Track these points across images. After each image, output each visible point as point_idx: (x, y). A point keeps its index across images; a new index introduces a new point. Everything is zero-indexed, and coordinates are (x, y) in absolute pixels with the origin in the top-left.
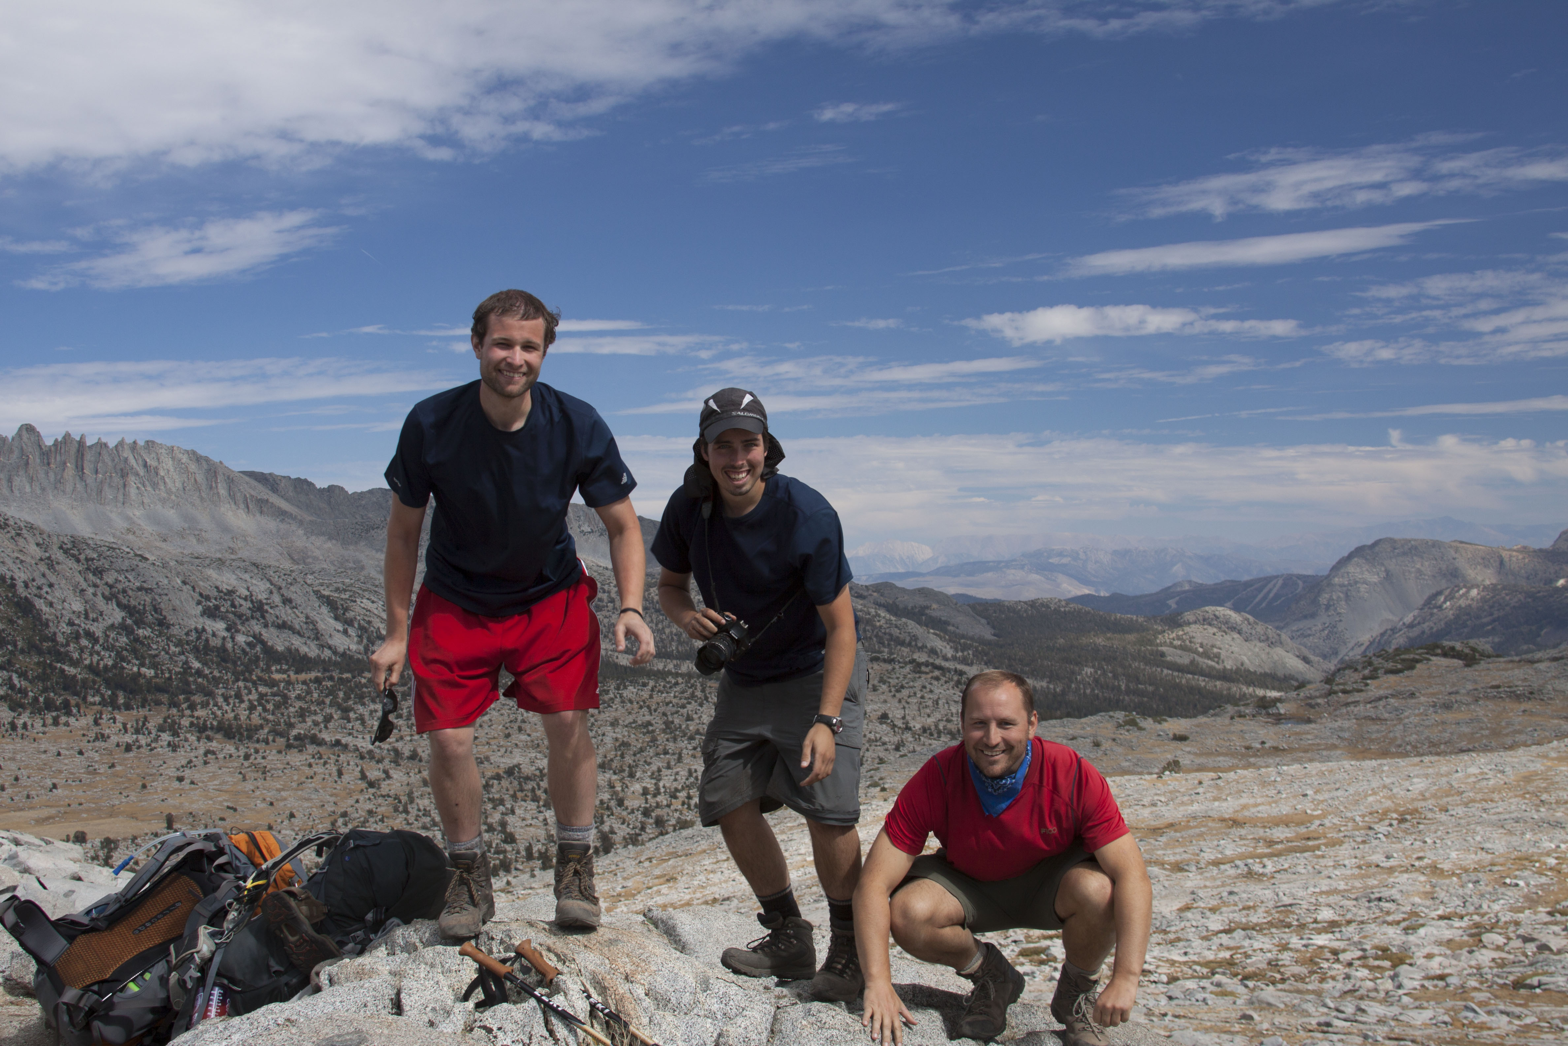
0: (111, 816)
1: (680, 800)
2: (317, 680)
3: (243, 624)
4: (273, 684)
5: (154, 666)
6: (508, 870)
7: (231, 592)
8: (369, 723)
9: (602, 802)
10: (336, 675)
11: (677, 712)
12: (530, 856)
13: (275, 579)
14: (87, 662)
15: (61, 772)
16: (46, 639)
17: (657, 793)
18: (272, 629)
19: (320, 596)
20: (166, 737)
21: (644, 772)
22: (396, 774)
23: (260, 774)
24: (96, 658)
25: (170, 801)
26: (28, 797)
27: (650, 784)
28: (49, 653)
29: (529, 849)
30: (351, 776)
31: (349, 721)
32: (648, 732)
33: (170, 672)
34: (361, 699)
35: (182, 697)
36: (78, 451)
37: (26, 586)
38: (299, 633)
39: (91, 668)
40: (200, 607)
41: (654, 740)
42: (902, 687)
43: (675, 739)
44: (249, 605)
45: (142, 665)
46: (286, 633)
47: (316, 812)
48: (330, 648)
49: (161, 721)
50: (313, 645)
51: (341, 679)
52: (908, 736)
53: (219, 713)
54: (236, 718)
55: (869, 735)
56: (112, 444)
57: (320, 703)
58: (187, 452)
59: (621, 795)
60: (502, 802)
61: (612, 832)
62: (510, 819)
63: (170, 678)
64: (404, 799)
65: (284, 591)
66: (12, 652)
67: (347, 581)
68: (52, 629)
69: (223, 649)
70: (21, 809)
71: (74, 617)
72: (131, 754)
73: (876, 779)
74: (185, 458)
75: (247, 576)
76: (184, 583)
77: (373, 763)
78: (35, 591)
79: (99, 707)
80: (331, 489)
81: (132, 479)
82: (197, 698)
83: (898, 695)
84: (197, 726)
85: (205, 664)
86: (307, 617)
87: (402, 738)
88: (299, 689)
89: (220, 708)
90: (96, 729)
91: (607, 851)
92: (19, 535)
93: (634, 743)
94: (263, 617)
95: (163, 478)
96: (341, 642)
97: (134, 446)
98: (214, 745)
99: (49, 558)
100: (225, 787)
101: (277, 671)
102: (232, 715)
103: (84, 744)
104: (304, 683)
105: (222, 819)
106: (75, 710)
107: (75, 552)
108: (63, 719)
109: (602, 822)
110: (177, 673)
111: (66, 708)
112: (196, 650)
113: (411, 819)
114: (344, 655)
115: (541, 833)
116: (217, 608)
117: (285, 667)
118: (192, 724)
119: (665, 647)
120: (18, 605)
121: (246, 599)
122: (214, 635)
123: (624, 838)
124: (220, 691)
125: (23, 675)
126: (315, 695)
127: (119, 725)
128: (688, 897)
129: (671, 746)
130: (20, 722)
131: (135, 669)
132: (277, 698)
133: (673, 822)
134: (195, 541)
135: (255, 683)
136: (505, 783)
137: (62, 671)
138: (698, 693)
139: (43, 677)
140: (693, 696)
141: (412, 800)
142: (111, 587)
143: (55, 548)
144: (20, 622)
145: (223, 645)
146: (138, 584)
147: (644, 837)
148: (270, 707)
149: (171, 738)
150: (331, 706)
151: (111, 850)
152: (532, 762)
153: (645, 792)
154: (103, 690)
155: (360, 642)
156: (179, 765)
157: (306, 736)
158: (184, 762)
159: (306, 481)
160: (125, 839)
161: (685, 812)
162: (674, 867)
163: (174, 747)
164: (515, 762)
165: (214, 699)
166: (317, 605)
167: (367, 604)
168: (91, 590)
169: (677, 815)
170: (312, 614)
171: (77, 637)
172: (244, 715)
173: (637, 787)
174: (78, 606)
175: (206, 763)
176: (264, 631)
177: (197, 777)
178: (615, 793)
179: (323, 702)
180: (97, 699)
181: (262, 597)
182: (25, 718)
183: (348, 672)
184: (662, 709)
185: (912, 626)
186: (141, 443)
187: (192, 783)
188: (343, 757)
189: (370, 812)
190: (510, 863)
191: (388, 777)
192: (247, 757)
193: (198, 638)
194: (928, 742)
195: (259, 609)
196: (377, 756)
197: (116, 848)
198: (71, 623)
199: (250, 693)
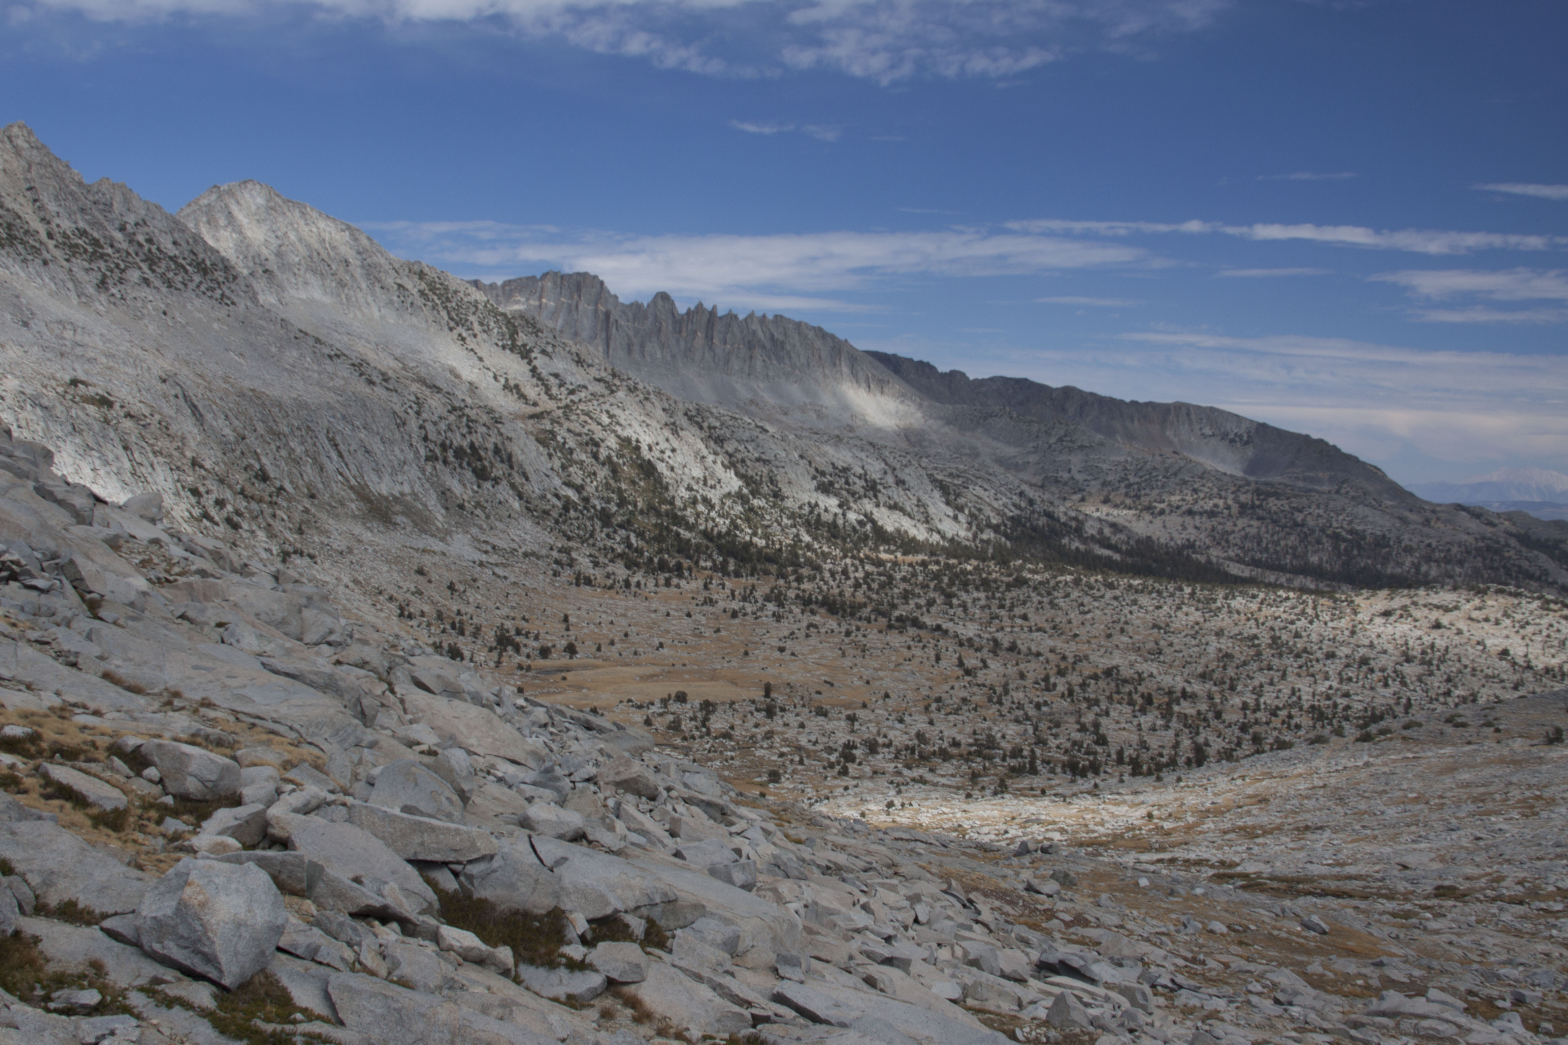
0: (712, 679)
1: (1280, 719)
2: (924, 564)
3: (855, 501)
4: (879, 563)
5: (766, 536)
6: (1096, 772)
7: (845, 470)
8: (971, 610)
9: (1199, 713)
10: (942, 559)
11: (1285, 628)
12: (1120, 760)
13: (891, 460)
14: (702, 527)
15: (668, 632)
16: (664, 501)
17: (1257, 709)
18: (883, 510)
19: (933, 481)
20: (771, 607)
21: (1246, 686)
22: (994, 665)
23: (859, 652)
24: (710, 524)
25: (770, 671)
26: (635, 653)
27: (1250, 699)
28: (667, 515)
29: (1120, 753)
30: (948, 662)
31: (951, 607)
32: (1254, 646)
33: (781, 543)
34: (965, 585)
35: (790, 569)
36: (709, 321)
37: (650, 449)
38: (909, 515)
39: (706, 534)
40: (815, 483)
41: (1259, 654)
42: (1527, 623)
43: (1280, 655)
44: (863, 483)
45: (755, 534)
46: (897, 515)
47: (911, 695)
48: (939, 532)
49: (768, 591)
50: (922, 528)
51: (947, 564)
52: (1529, 676)
53: (825, 588)
54: (841, 594)
55: (1486, 671)
56: (741, 317)
57: (925, 586)
58: (813, 328)
59: (1219, 707)
60: (1097, 702)
61: (1207, 744)
62: (1104, 721)
63: (780, 550)
64: (999, 690)
65: (898, 473)
66: (632, 513)
67: (961, 467)
68: (672, 492)
69: (834, 525)
70: (627, 665)
71: (693, 483)
72: (737, 621)
73: (1490, 718)
74: (811, 335)
75: (863, 455)
76: (801, 457)
77: (971, 651)
78: (657, 454)
79: (709, 572)
80: (954, 374)
81: (758, 352)
82: (805, 571)
83: (1522, 632)
84: (803, 598)
85: (815, 538)
86: (919, 500)
87: (1002, 629)
88: (905, 570)
89: (826, 583)
90: (705, 594)
91: (1200, 764)
92: (647, 399)
93: (1238, 655)
94: (876, 496)
95: (788, 353)
96: (950, 528)
97: (763, 319)
98: (817, 619)
99: (674, 424)
100: (824, 662)
101: (885, 551)
102: (836, 591)
103: (692, 607)
104: (911, 565)
105: (818, 693)
106: (686, 573)
107: (699, 419)
108: (675, 581)
109: (1198, 733)
110: (787, 546)
111: (678, 570)
112: (808, 524)
113: (1005, 711)
114: (952, 540)
115: (1134, 738)
116: (831, 484)
117: (893, 548)
118: (797, 596)
119: (1278, 559)
120: (641, 467)
121: (860, 477)
122: (826, 510)
123: (1219, 752)
124: (828, 566)
125: (640, 535)
126: (920, 578)
127: (728, 591)
128: (1279, 821)
129: (1276, 662)
130: (634, 580)
131: (748, 538)
132: (883, 578)
133: (1271, 740)
134: (814, 416)
135: (861, 561)
136: (1102, 684)
137: (678, 534)
138: (1309, 611)
139: (659, 539)
140: (1303, 612)
141: (1006, 692)
142: (731, 455)
143: (680, 414)
144: (642, 483)
145: (834, 521)
146: (756, 455)
147: (1239, 753)
148: (875, 586)
149: (775, 609)
150: (935, 590)
151: (709, 713)
152: (1132, 665)
153: (1245, 706)
154: (715, 556)
155: (969, 529)
156: (781, 635)
157: (907, 618)
158: (787, 633)
159: (928, 365)
160: (723, 703)
161: (1284, 732)
162: (1268, 788)
163: (778, 617)
164: (1114, 663)
165: (821, 573)
166: (929, 488)
167: (979, 491)
168: (711, 458)
169: (1275, 733)
170: (925, 498)
171: (694, 502)
172: (848, 592)
173: (1237, 701)
174: (698, 472)
175: (807, 636)
176: (875, 511)
177: (797, 649)
178: (1214, 705)
179: (928, 586)
180: (709, 564)
181: (876, 476)
182: (638, 577)
183: (955, 557)
184: (1269, 623)
185: (1544, 561)
186: (770, 317)
187: (793, 654)
188: (942, 643)
189: (964, 700)
190: (1100, 766)
191: (985, 666)
192: (848, 634)
193: (811, 512)
194: (1550, 683)
195: (872, 488)
196: (976, 645)
197: (714, 711)
198: (689, 488)
199: (857, 570)
